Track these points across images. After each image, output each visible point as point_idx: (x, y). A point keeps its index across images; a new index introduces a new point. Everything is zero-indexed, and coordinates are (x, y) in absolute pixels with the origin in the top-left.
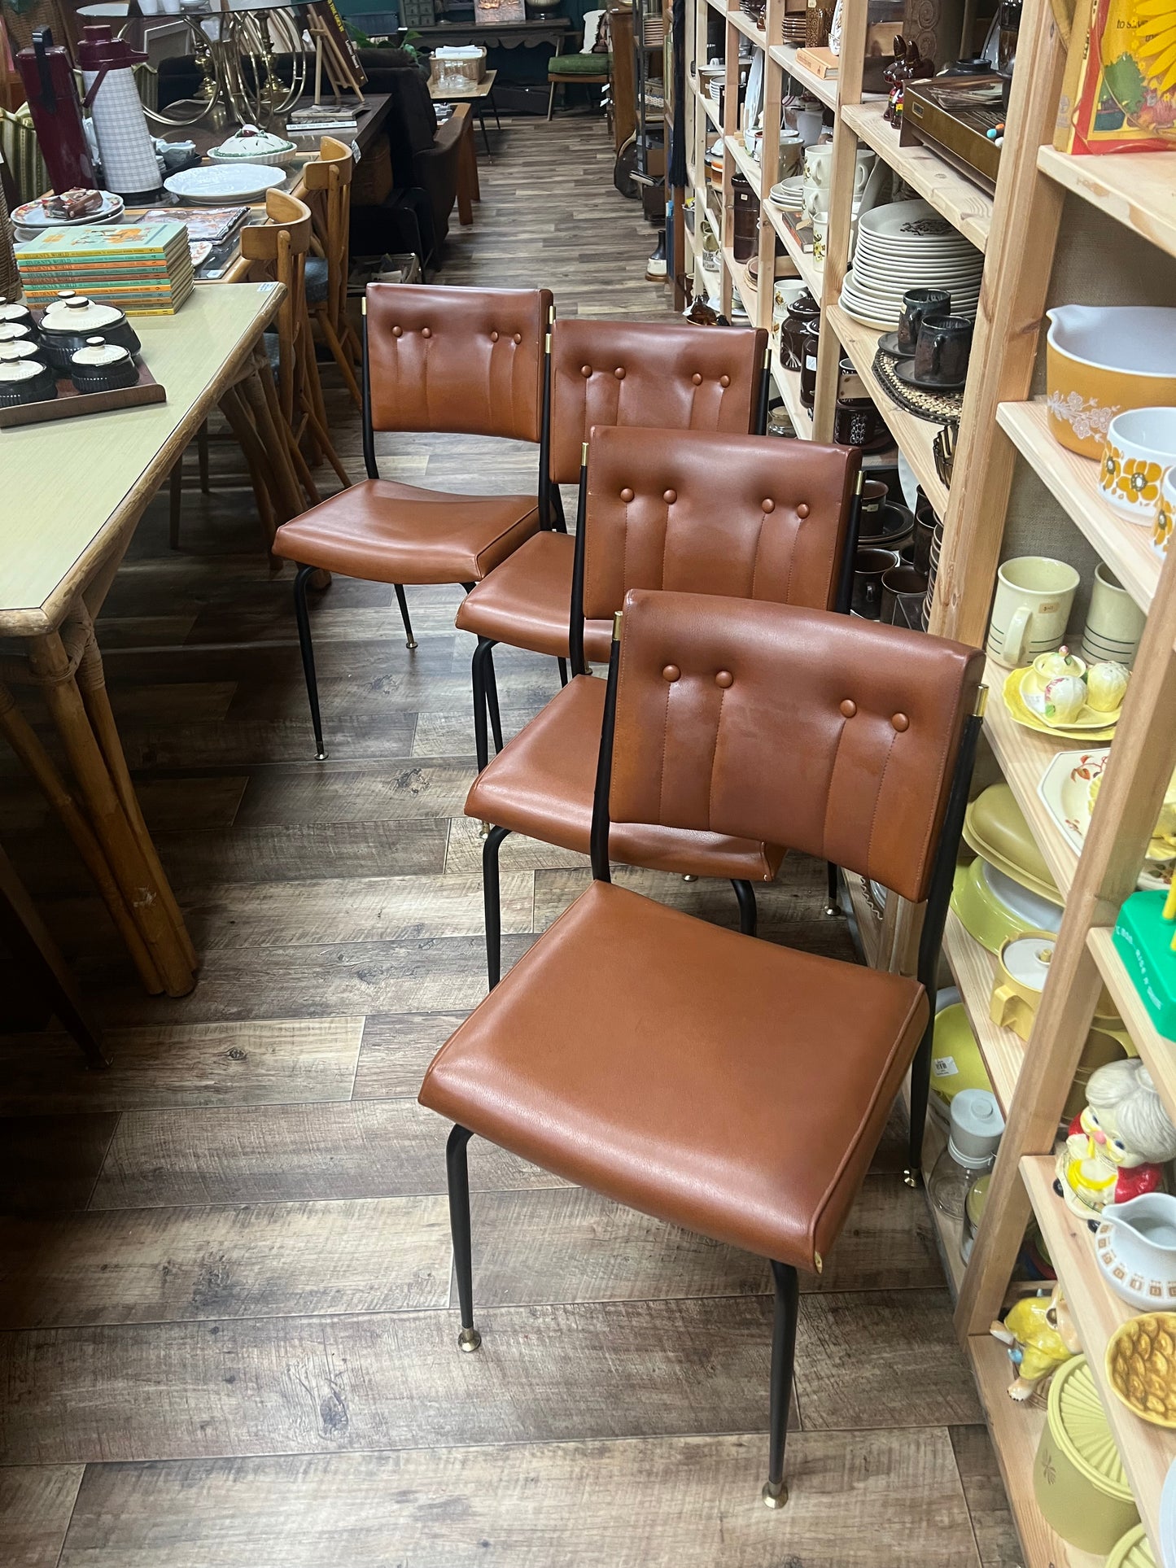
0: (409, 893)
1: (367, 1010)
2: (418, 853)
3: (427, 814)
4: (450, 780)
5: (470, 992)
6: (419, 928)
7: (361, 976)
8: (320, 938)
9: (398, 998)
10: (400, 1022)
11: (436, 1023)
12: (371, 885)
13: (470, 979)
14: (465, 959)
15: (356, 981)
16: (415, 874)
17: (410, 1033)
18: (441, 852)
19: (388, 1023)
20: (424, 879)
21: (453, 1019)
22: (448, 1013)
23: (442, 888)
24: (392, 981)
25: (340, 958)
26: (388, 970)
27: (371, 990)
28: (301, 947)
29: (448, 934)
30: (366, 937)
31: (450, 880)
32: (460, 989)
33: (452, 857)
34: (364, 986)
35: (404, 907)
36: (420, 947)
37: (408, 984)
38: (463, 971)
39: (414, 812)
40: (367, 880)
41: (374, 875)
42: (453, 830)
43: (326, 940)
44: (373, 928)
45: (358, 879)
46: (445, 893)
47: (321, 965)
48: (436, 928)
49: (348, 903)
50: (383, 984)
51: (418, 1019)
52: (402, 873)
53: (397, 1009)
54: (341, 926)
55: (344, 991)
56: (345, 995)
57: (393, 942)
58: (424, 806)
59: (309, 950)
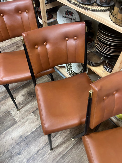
0: (14, 131)
1: (25, 160)
2: (9, 121)
3: (5, 113)
4: (4, 103)
5: (40, 143)
6: (21, 137)
7: (18, 154)
8: (4, 152)
9: (29, 154)
10: (33, 158)
11: (39, 153)
12: (5, 134)
13: (38, 141)
14: (34, 137)
15: (19, 156)
16: (12, 126)
17: (37, 159)
18: (13, 119)
19: (31, 160)
20: (15, 126)
21: (41, 151)
22: (40, 150)
23: (19, 126)
24: (25, 151)
25: (12, 153)
26: (22, 149)
27: (22, 156)
28: (2, 156)
29: (27, 135)
30: (13, 145)
31: (19, 123)
32: (38, 144)
33: (16, 119)
34: (21, 156)
35: (15, 134)
36: (25, 140)
37: (28, 149)
38: (36, 140)
39: (2, 113)
40: (4, 133)
41: (4, 131)
42: (12, 113)
43: (6, 151)
44: (13, 142)
45: (2, 134)
46: (20, 127)
47: (9, 157)
48: (24, 135)
49: (4, 140)
50: (24, 153)
51: (35, 155)
52: (9, 127)
53: (30, 156)
54: (7, 146)
55: (18, 159)
56: (19, 160)
57: (19, 143)
58: (2, 112)
59: (4, 155)
